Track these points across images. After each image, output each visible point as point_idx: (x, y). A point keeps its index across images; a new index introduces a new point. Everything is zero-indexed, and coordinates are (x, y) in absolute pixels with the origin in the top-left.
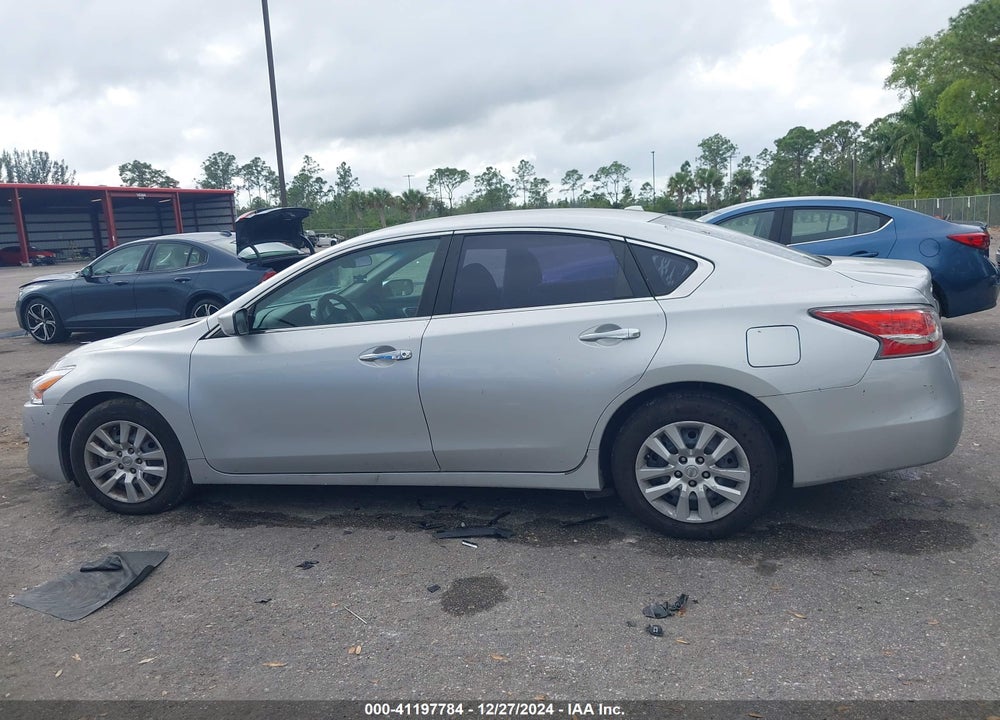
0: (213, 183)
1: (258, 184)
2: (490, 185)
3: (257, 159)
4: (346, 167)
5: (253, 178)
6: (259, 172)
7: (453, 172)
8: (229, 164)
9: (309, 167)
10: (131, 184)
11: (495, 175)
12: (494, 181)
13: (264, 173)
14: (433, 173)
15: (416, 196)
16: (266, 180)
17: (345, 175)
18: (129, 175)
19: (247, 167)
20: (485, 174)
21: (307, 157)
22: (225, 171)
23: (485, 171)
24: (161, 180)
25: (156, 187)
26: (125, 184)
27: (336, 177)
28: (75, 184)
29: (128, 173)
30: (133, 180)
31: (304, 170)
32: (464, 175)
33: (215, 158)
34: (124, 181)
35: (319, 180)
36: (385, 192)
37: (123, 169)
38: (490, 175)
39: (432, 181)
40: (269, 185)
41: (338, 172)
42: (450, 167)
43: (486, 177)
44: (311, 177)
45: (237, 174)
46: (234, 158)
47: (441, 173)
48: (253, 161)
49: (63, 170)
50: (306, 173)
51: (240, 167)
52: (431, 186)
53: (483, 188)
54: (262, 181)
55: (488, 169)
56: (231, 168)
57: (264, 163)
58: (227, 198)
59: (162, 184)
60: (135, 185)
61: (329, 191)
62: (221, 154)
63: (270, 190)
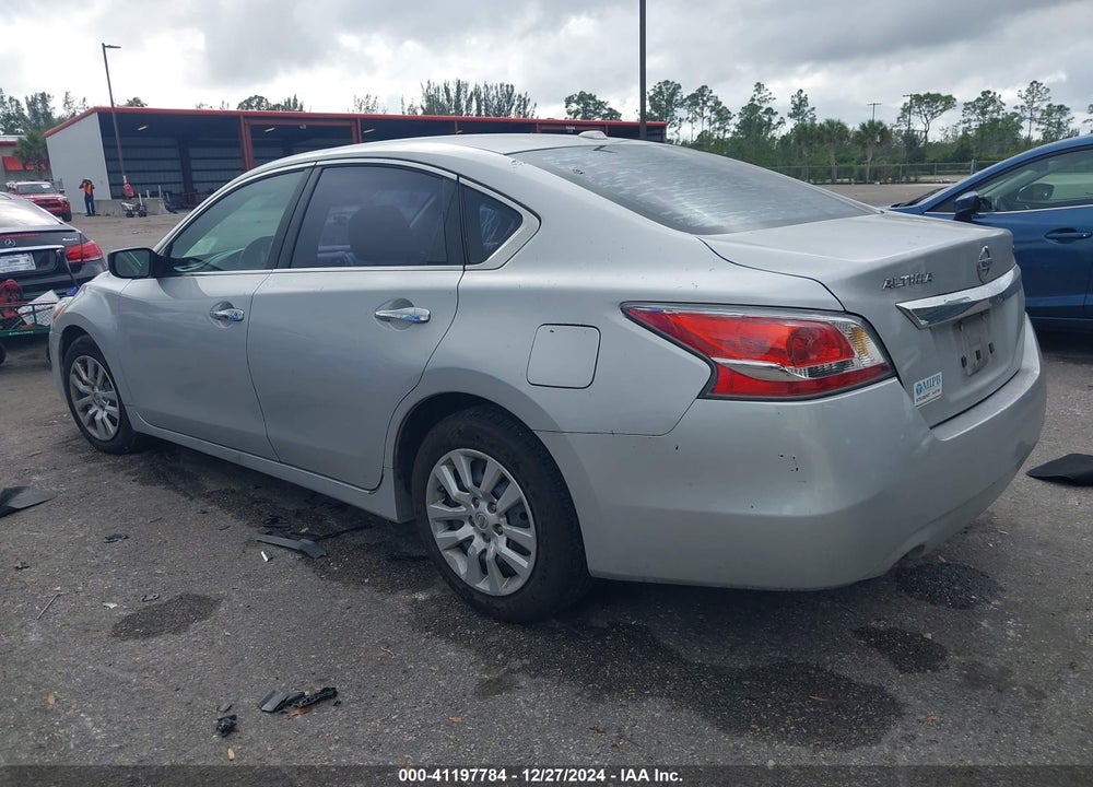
0: (656, 114)
1: (702, 115)
2: (983, 114)
3: (704, 88)
4: (803, 95)
5: (697, 110)
6: (705, 103)
7: (935, 98)
8: (673, 94)
9: (760, 96)
10: (575, 117)
11: (993, 100)
12: (991, 108)
13: (710, 103)
14: (908, 100)
15: (876, 128)
16: (711, 111)
17: (800, 106)
18: (574, 107)
19: (693, 97)
20: (979, 100)
21: (758, 84)
22: (669, 102)
23: (980, 96)
24: (605, 112)
25: (598, 119)
26: (569, 117)
27: (790, 108)
28: (535, 117)
29: (574, 105)
30: (577, 112)
31: (753, 100)
32: (949, 102)
33: (660, 87)
34: (569, 113)
35: (769, 111)
36: (839, 123)
37: (569, 101)
38: (987, 100)
39: (907, 110)
40: (713, 117)
41: (793, 102)
42: (932, 92)
43: (980, 104)
44: (762, 108)
45: (681, 105)
46: (679, 87)
47: (918, 99)
48: (699, 90)
49: (524, 102)
50: (756, 102)
51: (685, 97)
52: (903, 116)
53: (974, 117)
54: (707, 113)
55: (984, 93)
56: (675, 98)
57: (711, 92)
58: (658, 131)
59: (604, 116)
60: (579, 118)
61: (779, 123)
62: (667, 82)
63: (714, 122)
